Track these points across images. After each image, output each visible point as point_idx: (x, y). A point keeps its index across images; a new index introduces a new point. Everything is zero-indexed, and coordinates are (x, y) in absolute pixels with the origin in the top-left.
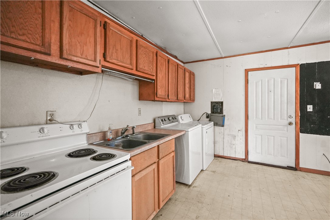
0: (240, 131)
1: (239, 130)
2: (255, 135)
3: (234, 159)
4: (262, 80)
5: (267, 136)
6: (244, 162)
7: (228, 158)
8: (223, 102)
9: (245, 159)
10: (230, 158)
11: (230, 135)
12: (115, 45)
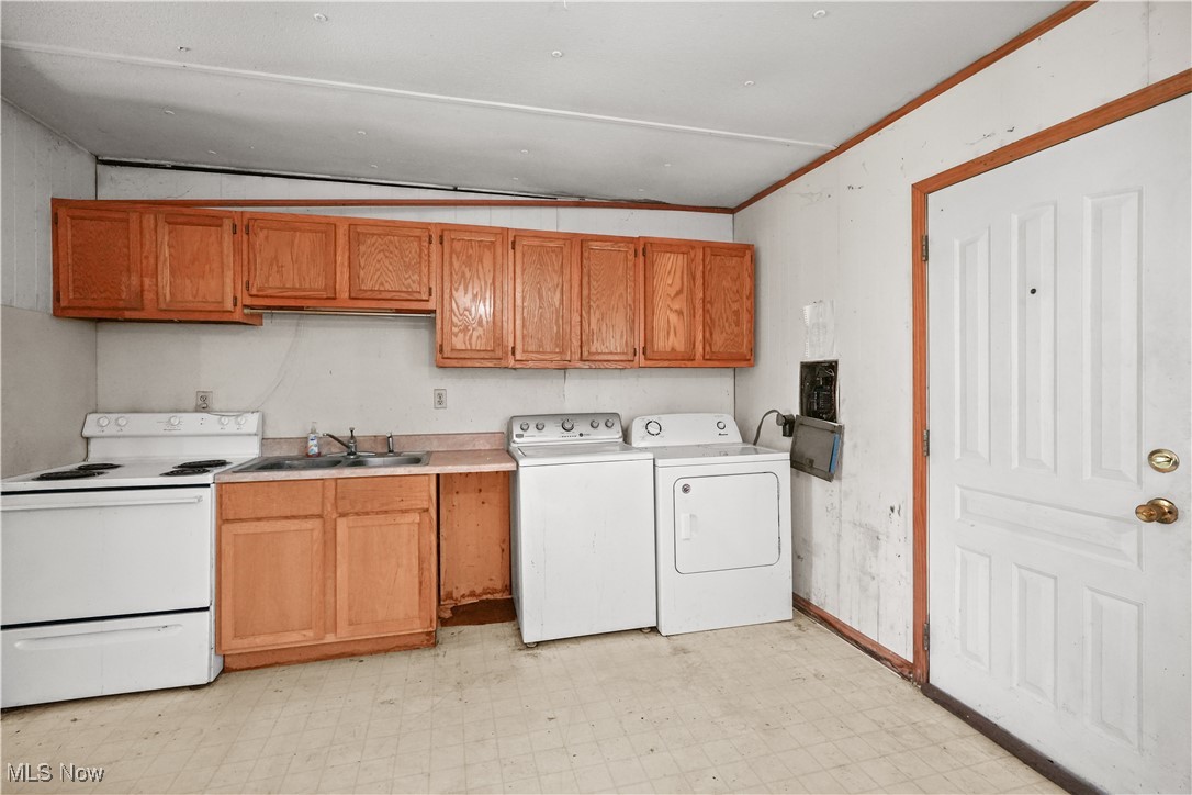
0: (896, 510)
1: (892, 509)
2: (958, 550)
3: (871, 647)
4: (989, 228)
5: (1020, 567)
6: (909, 679)
7: (852, 639)
8: (836, 362)
9: (911, 667)
10: (860, 640)
11: (861, 526)
12: (276, 258)
